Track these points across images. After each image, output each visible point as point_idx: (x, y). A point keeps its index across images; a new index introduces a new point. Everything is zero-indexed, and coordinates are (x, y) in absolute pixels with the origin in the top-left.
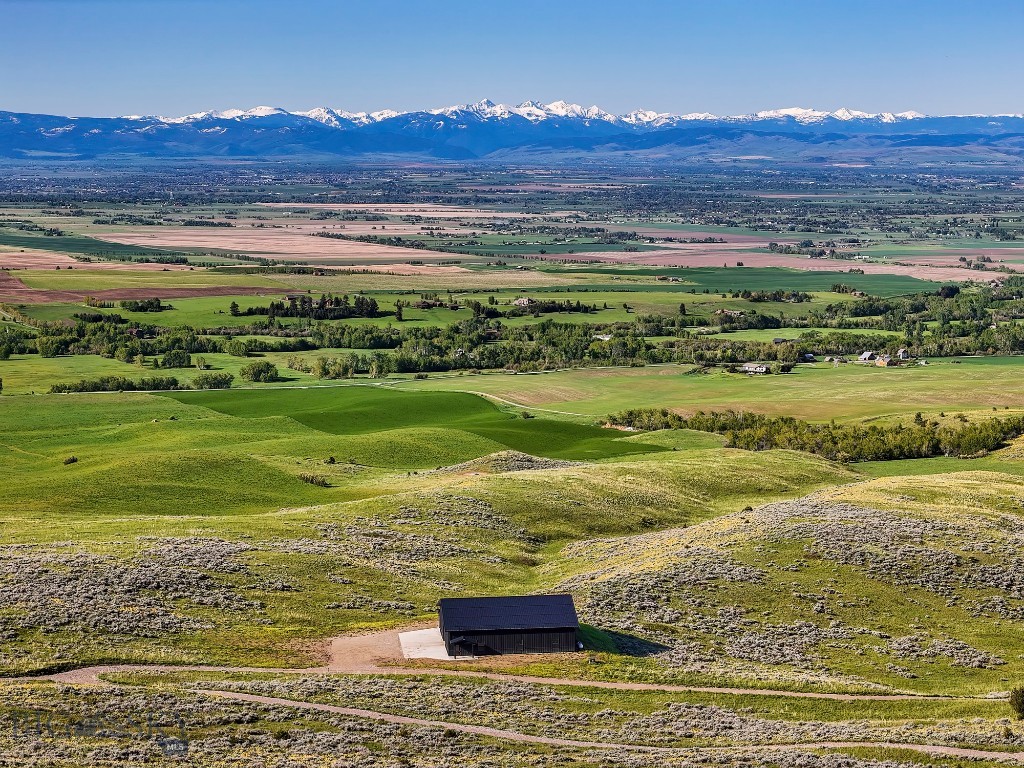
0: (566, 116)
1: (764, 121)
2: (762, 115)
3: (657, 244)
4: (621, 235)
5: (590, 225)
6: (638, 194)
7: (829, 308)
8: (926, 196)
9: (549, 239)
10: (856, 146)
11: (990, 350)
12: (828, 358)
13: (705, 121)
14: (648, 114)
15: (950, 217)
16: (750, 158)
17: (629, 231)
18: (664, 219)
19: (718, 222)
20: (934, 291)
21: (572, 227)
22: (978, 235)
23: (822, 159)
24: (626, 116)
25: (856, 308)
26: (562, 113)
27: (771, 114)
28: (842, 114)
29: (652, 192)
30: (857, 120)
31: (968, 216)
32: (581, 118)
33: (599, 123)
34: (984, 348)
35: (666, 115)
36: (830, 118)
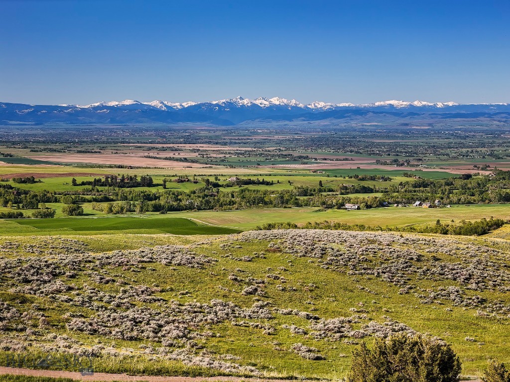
0: (280, 104)
1: (379, 107)
2: (377, 104)
3: (318, 161)
4: (300, 157)
5: (284, 153)
6: (313, 140)
7: (401, 184)
8: (458, 141)
9: (262, 159)
10: (424, 118)
11: (487, 201)
12: (396, 205)
13: (349, 107)
14: (320, 103)
15: (470, 150)
16: (371, 124)
17: (305, 155)
18: (324, 151)
19: (351, 151)
20: (458, 177)
21: (276, 153)
22: (484, 157)
23: (407, 125)
24: (309, 105)
25: (415, 184)
26: (277, 103)
27: (382, 103)
28: (417, 103)
29: (320, 139)
30: (424, 106)
31: (479, 149)
32: (286, 106)
33: (296, 108)
34: (483, 200)
35: (329, 104)
36: (411, 105)
